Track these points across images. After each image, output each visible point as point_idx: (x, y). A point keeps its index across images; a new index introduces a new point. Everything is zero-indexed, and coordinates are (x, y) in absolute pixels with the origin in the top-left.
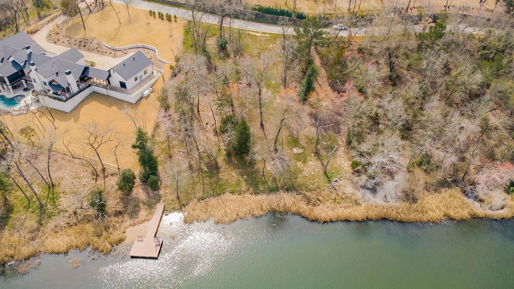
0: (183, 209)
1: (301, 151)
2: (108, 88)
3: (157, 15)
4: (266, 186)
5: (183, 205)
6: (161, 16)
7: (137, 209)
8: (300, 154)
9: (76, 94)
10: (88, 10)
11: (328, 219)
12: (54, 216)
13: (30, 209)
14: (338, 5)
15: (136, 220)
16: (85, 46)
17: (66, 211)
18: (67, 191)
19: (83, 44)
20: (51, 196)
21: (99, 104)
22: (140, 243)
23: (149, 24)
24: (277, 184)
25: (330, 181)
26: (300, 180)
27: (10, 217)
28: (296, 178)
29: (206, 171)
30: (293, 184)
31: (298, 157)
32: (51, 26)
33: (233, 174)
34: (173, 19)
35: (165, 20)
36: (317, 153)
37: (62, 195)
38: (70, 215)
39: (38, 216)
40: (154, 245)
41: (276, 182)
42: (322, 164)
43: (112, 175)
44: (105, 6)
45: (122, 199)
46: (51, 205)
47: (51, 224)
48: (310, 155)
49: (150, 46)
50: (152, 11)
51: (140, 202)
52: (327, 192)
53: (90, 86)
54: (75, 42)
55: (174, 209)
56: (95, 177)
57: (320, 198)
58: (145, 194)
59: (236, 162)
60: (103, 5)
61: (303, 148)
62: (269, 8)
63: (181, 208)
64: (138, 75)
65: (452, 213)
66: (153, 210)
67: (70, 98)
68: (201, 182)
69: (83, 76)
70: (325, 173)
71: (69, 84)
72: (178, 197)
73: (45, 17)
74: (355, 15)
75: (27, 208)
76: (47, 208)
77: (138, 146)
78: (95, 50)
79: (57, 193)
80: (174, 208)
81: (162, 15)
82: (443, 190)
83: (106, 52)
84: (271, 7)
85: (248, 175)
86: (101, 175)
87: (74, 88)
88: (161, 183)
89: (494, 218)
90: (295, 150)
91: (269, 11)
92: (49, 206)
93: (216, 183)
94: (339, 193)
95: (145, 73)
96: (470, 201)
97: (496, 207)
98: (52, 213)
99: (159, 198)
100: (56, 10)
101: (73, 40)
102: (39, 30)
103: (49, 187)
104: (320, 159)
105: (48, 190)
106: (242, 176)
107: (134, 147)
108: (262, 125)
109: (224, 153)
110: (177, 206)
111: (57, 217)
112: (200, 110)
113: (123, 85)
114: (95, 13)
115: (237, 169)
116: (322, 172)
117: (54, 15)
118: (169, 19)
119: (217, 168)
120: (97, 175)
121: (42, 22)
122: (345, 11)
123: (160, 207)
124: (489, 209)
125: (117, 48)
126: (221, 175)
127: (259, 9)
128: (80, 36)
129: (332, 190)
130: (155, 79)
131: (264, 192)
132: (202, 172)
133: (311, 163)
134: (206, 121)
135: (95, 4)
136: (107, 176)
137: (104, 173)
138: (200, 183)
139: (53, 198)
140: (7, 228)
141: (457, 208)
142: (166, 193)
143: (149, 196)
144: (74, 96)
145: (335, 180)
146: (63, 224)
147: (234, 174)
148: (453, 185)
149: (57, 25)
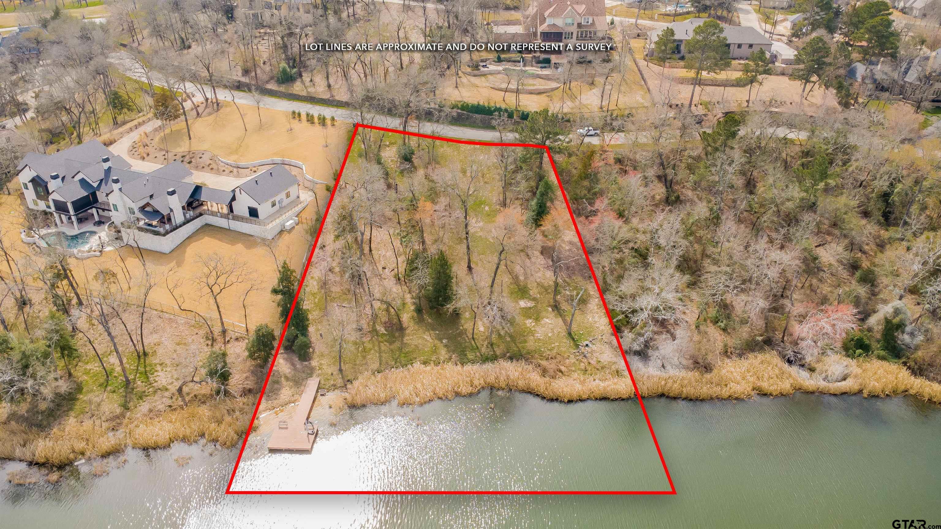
0: (349, 386)
1: (530, 304)
2: (230, 217)
3: (304, 117)
4: (478, 354)
5: (348, 381)
6: (310, 119)
7: (276, 386)
8: (530, 308)
9: (181, 226)
10: (194, 113)
11: (575, 396)
12: (147, 396)
13: (109, 388)
14: (584, 102)
15: (275, 402)
16: (190, 162)
17: (167, 389)
18: (168, 362)
19: (187, 159)
20: (141, 369)
21: (217, 241)
22: (283, 431)
23: (291, 130)
24: (494, 351)
25: (577, 346)
26: (531, 344)
27: (78, 399)
28: (525, 341)
29: (383, 334)
30: (520, 351)
31: (527, 313)
32: (135, 136)
33: (425, 337)
34: (329, 122)
35: (317, 125)
36: (556, 306)
37: (159, 368)
38: (173, 394)
39: (123, 396)
40: (306, 433)
41: (493, 348)
42: (565, 321)
43: (237, 339)
44: (222, 107)
45: (252, 372)
46: (142, 382)
47: (144, 407)
48: (547, 311)
49: (294, 162)
50: (297, 111)
51: (281, 377)
52: (572, 360)
53: (201, 215)
54: (175, 158)
55: (335, 387)
56: (210, 343)
57: (563, 368)
58: (289, 365)
59: (429, 320)
60: (218, 105)
61: (534, 299)
62: (479, 104)
63: (346, 385)
64: (277, 199)
65: (765, 385)
66: (302, 388)
67: (171, 231)
68: (376, 348)
69: (192, 200)
70: (570, 334)
71: (171, 210)
72: (341, 370)
73: (124, 123)
74: (612, 115)
75: (104, 385)
76: (135, 385)
77: (281, 291)
78: (206, 167)
79: (150, 365)
80: (334, 385)
81: (312, 116)
82: (751, 355)
83: (224, 171)
84: (481, 103)
85: (449, 338)
86: (220, 339)
87: (178, 217)
88: (314, 350)
89: (831, 392)
90: (523, 304)
91: (478, 109)
92: (139, 383)
93: (400, 349)
94: (592, 362)
95: (288, 195)
96: (794, 370)
97: (835, 378)
98: (144, 392)
99: (310, 372)
100: (141, 114)
101: (171, 155)
102: (115, 141)
103: (139, 357)
104: (561, 316)
105: (137, 361)
106: (441, 340)
107: (275, 291)
108: (470, 268)
109: (412, 308)
110: (340, 382)
111: (152, 397)
112: (373, 249)
113: (253, 213)
114: (205, 116)
115: (432, 330)
116: (564, 333)
117: (140, 120)
118: (323, 121)
119: (401, 329)
120: (214, 340)
121: (121, 130)
122: (596, 109)
123: (312, 384)
124: (824, 380)
125: (242, 164)
126: (406, 339)
127: (462, 106)
128: (183, 148)
129: (580, 357)
130: (303, 205)
131: (473, 362)
132: (377, 336)
133: (547, 320)
134: (383, 264)
135: (204, 105)
136: (228, 341)
137: (224, 337)
138: (375, 350)
139: (146, 372)
140: (72, 414)
141: (772, 378)
142: (321, 364)
143: (295, 369)
144: (177, 228)
145: (585, 344)
146: (161, 407)
147: (428, 338)
148: (766, 347)
149: (146, 134)
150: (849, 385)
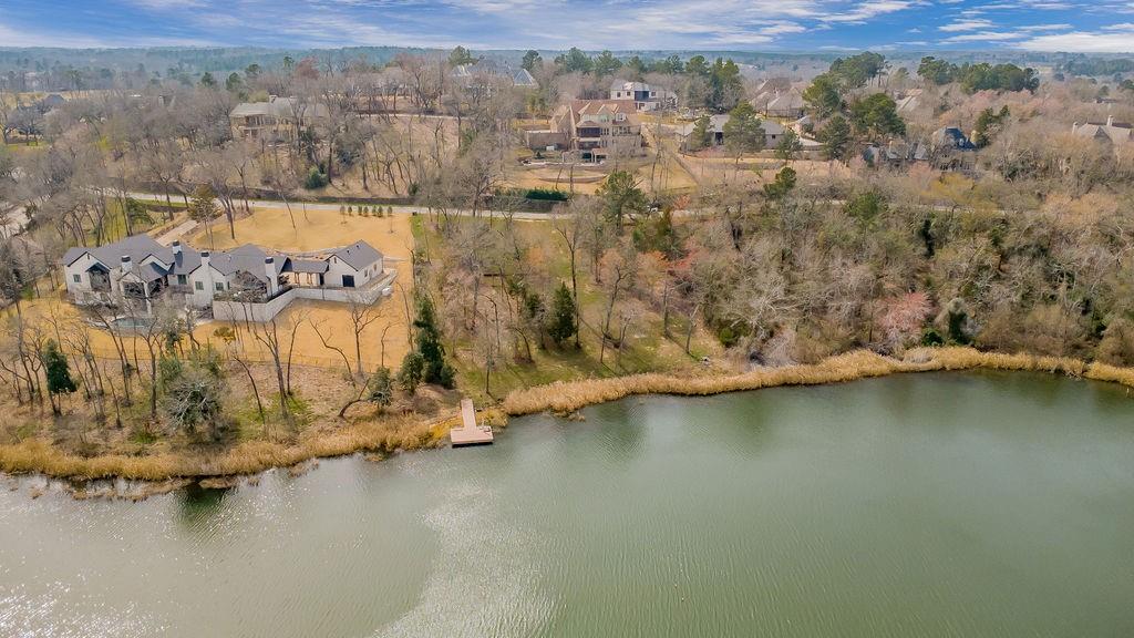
2: (324, 287)
3: (356, 211)
4: (611, 373)
5: (500, 399)
6: (363, 212)
7: (433, 408)
8: (645, 338)
9: (278, 296)
12: (310, 422)
13: (267, 420)
15: (437, 418)
17: (327, 416)
18: (316, 398)
20: (293, 405)
23: (346, 222)
25: (698, 361)
26: (657, 362)
27: (240, 430)
28: (651, 361)
29: (517, 367)
30: (649, 366)
33: (557, 365)
34: (385, 214)
35: (372, 217)
36: (668, 336)
37: (309, 403)
38: (336, 419)
39: (286, 424)
41: (623, 367)
42: (680, 345)
46: (299, 413)
47: (313, 429)
48: (661, 339)
51: (433, 402)
53: (291, 288)
56: (350, 382)
59: (556, 354)
60: (248, 210)
61: (647, 332)
63: (498, 403)
64: (367, 270)
65: (867, 370)
66: (458, 407)
67: (269, 300)
70: (689, 354)
71: (269, 279)
72: (488, 393)
76: (294, 416)
77: (422, 323)
79: (300, 401)
80: (487, 404)
81: (366, 209)
85: (580, 365)
87: (274, 287)
88: (456, 380)
89: (921, 370)
94: (716, 369)
97: (921, 360)
98: (305, 420)
99: (460, 396)
103: (285, 396)
104: (676, 342)
106: (572, 366)
109: (537, 346)
110: (491, 401)
111: (316, 422)
113: (348, 281)
114: (239, 219)
115: (562, 360)
116: (683, 353)
118: (379, 212)
119: (530, 361)
120: (353, 380)
123: (467, 404)
124: (912, 363)
125: (306, 252)
126: (539, 368)
127: (519, 192)
128: (231, 245)
130: (391, 277)
131: (610, 377)
132: (512, 368)
133: (664, 346)
139: (298, 406)
142: (467, 390)
143: (444, 395)
144: (272, 298)
145: (704, 359)
147: (561, 366)
148: (859, 347)
150: (933, 363)
